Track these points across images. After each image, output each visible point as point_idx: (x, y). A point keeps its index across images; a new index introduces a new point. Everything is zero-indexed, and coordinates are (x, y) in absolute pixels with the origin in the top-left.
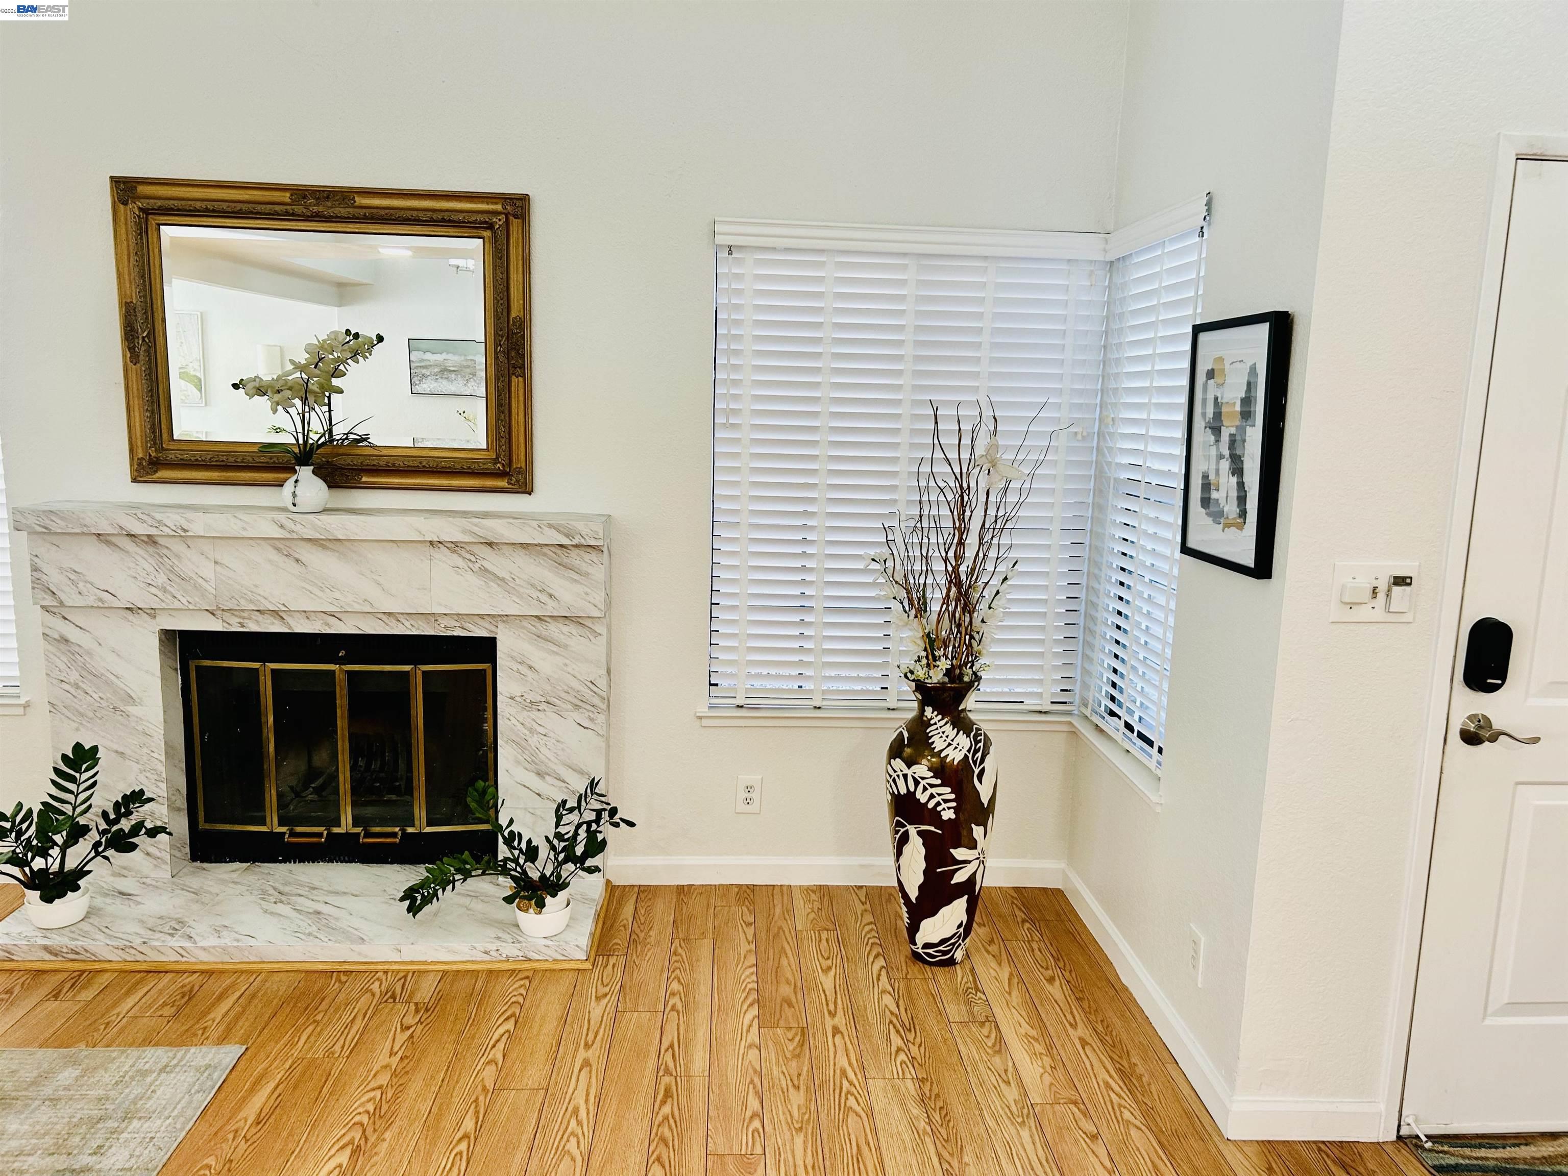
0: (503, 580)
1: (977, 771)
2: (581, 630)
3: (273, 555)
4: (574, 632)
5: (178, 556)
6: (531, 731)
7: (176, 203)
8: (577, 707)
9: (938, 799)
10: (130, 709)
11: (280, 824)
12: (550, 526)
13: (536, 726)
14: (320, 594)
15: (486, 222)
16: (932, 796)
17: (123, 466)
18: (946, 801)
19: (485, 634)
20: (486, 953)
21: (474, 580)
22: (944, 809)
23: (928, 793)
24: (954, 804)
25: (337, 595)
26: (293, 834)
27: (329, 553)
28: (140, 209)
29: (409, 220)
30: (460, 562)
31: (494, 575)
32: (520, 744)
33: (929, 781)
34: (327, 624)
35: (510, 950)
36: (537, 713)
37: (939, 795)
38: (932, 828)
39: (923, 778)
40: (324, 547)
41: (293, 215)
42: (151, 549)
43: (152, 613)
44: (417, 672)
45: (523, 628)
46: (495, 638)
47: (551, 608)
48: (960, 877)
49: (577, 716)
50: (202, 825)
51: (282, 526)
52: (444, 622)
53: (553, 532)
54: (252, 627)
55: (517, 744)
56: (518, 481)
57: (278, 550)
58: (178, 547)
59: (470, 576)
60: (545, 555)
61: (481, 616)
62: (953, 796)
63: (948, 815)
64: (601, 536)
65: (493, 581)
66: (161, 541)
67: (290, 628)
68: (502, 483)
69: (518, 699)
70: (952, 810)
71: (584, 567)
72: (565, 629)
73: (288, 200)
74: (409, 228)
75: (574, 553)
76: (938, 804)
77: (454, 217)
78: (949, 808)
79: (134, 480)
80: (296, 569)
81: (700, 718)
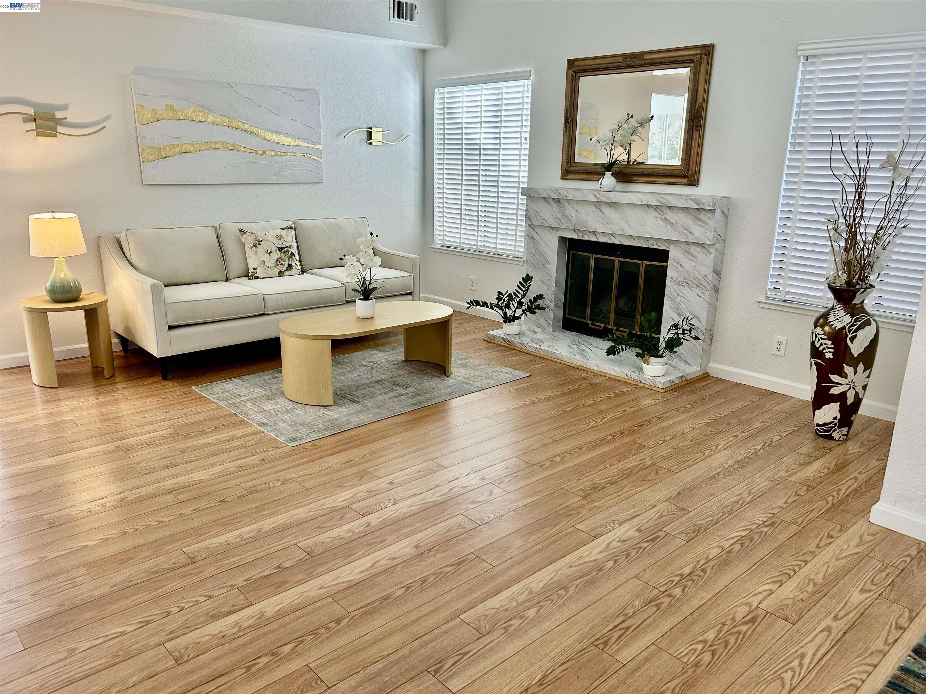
0: (672, 224)
1: (850, 336)
2: (703, 250)
3: (594, 208)
4: (700, 251)
5: (565, 207)
6: (678, 294)
7: (584, 67)
8: (698, 286)
9: (824, 346)
10: (548, 266)
11: (590, 320)
12: (691, 199)
13: (680, 293)
14: (607, 225)
15: (691, 60)
16: (821, 344)
17: (558, 172)
18: (828, 348)
19: (665, 248)
20: (627, 375)
21: (662, 223)
22: (827, 352)
23: (820, 342)
24: (833, 351)
25: (613, 226)
26: (592, 324)
27: (612, 208)
28: (573, 71)
29: (661, 63)
30: (657, 215)
31: (669, 221)
32: (673, 300)
33: (821, 336)
34: (610, 239)
35: (635, 376)
36: (682, 287)
37: (825, 344)
38: (820, 361)
39: (819, 334)
40: (611, 206)
41: (621, 66)
42: (558, 204)
43: (557, 229)
44: (643, 264)
45: (680, 247)
46: (669, 251)
47: (690, 239)
48: (835, 391)
49: (697, 291)
50: (567, 316)
51: (596, 196)
52: (650, 242)
53: (691, 202)
54: (586, 238)
55: (672, 299)
56: (691, 180)
57: (596, 206)
58: (566, 204)
59: (660, 221)
60: (690, 213)
61: (665, 240)
62: (832, 346)
63: (829, 356)
64: (711, 205)
65: (669, 224)
66: (561, 201)
67: (598, 239)
68: (685, 181)
69: (674, 279)
70: (831, 354)
71: (706, 220)
72: (697, 249)
73: (621, 61)
74: (662, 66)
75: (703, 213)
76: (824, 349)
77: (679, 59)
78: (830, 352)
79: (561, 179)
80: (600, 214)
81: (759, 302)
